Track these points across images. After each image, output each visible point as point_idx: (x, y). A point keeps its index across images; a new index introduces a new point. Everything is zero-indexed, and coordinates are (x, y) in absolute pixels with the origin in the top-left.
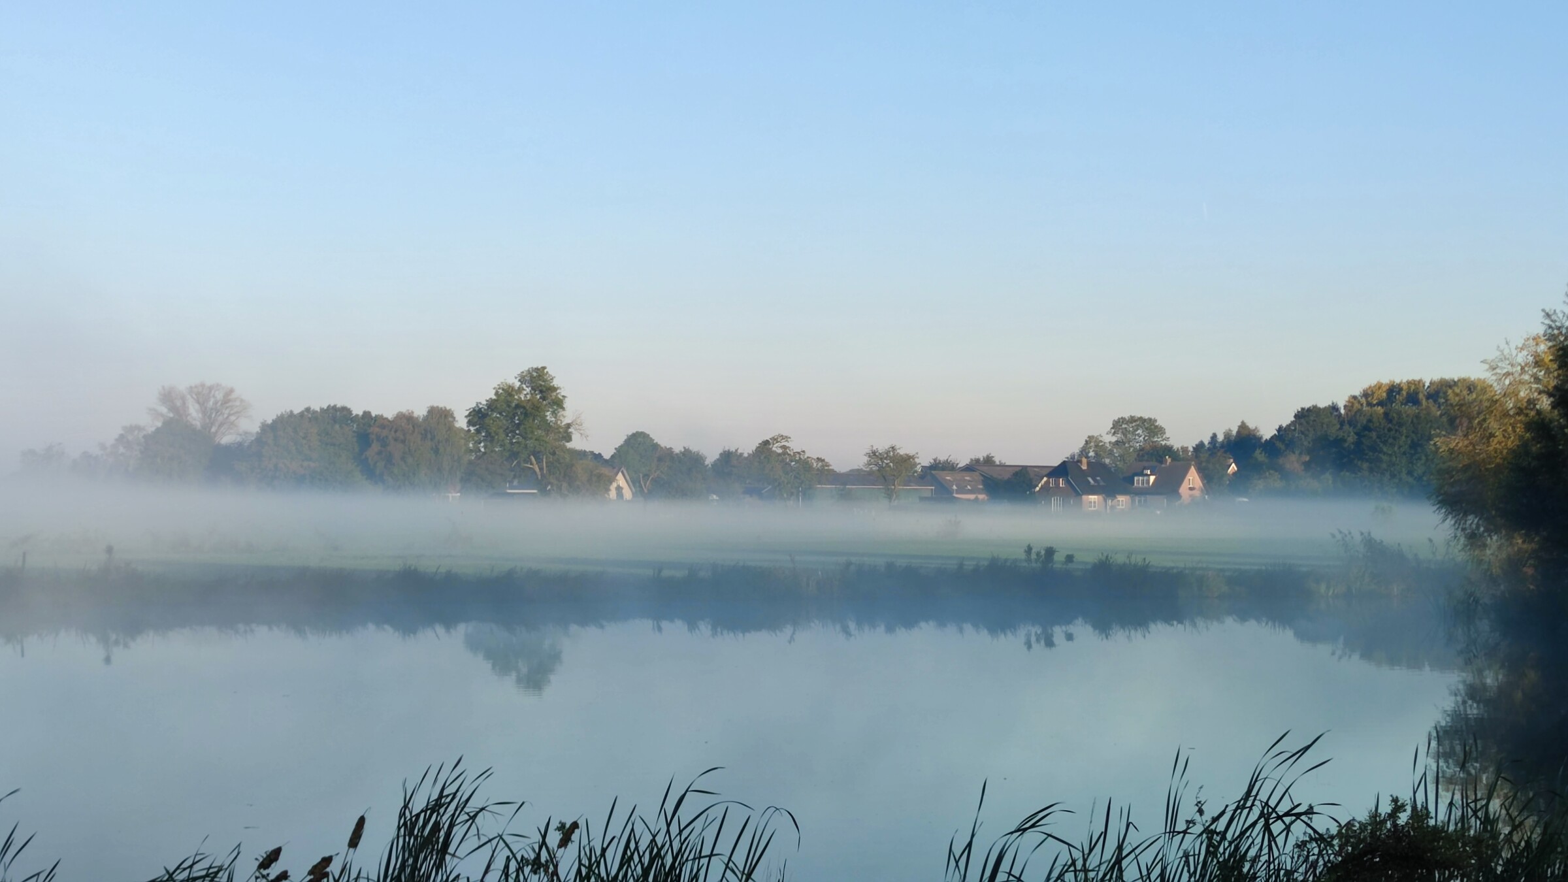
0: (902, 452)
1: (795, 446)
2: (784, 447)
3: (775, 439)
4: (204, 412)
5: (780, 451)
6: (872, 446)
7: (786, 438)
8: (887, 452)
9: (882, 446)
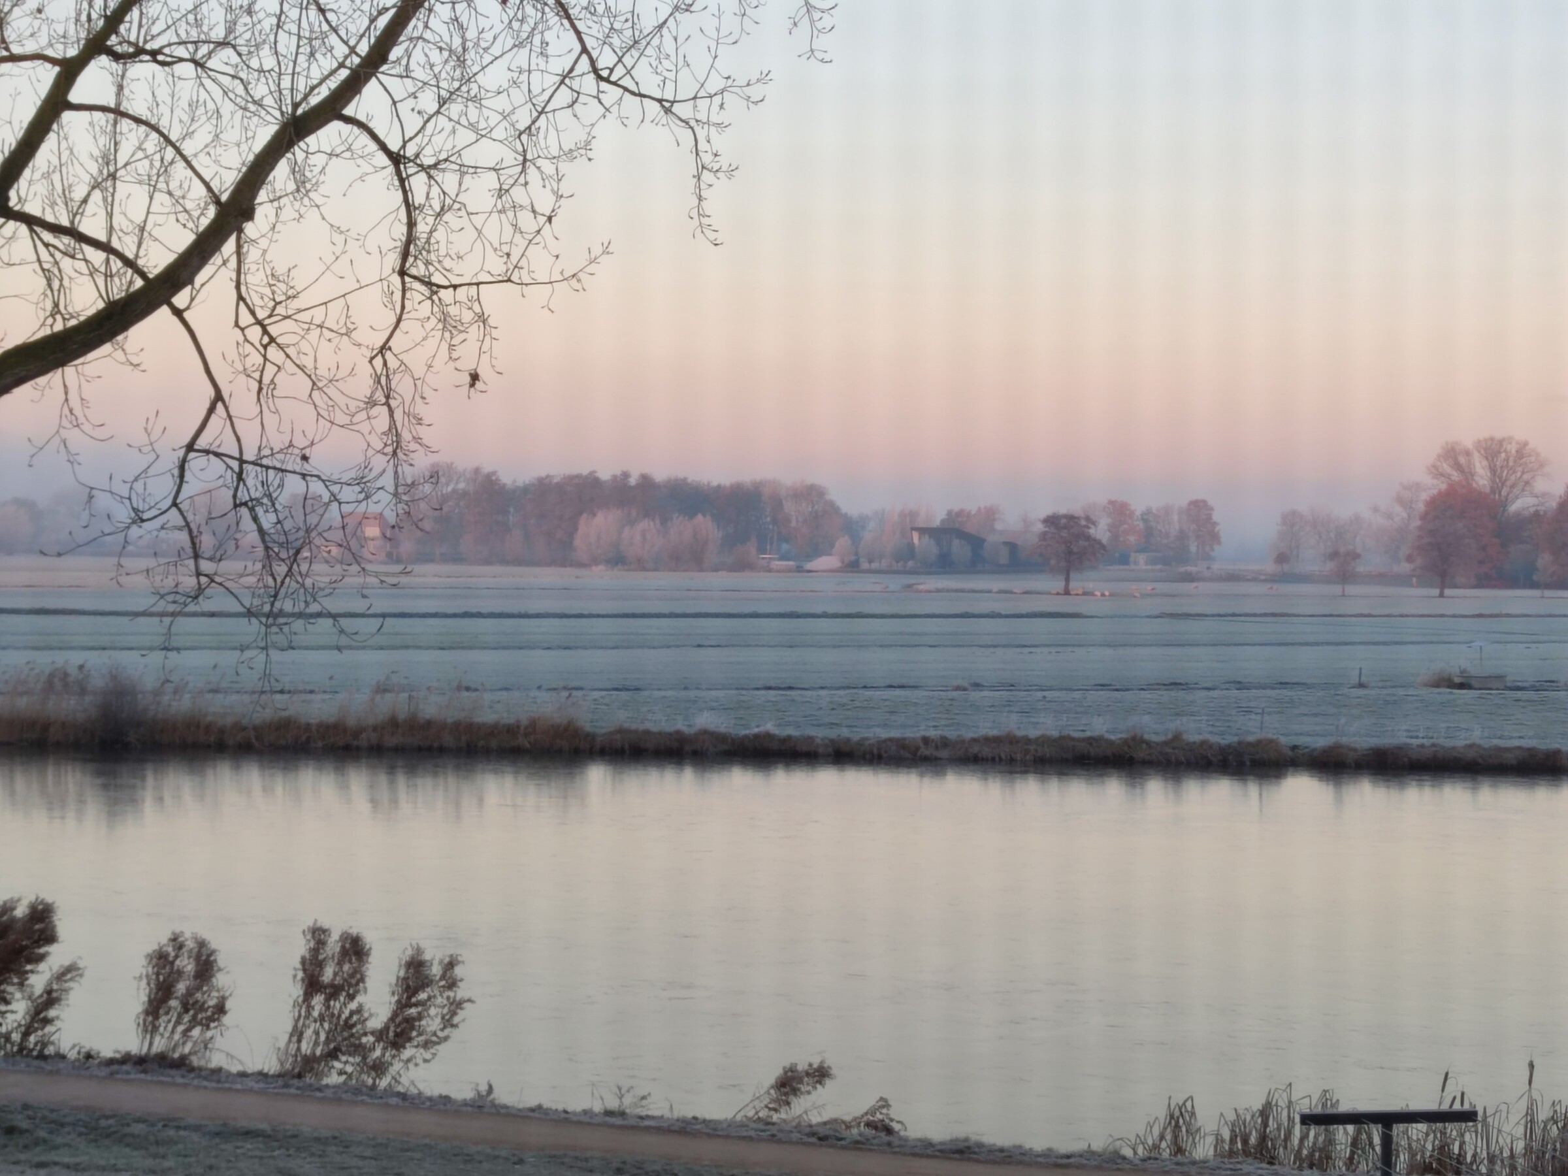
4: (1493, 470)
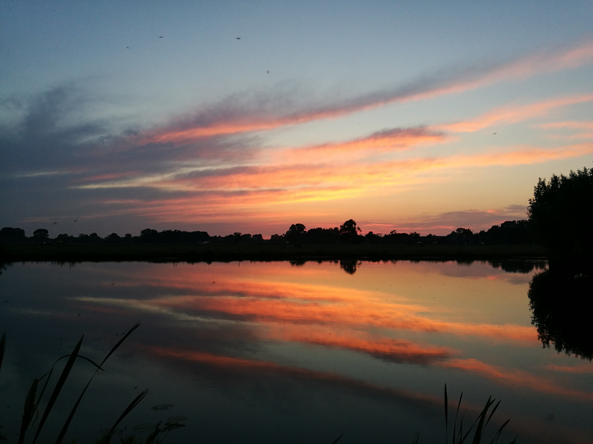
0: (417, 233)
1: (397, 232)
2: (395, 233)
3: (393, 231)
5: (394, 233)
6: (411, 232)
7: (395, 231)
8: (414, 233)
9: (413, 232)
